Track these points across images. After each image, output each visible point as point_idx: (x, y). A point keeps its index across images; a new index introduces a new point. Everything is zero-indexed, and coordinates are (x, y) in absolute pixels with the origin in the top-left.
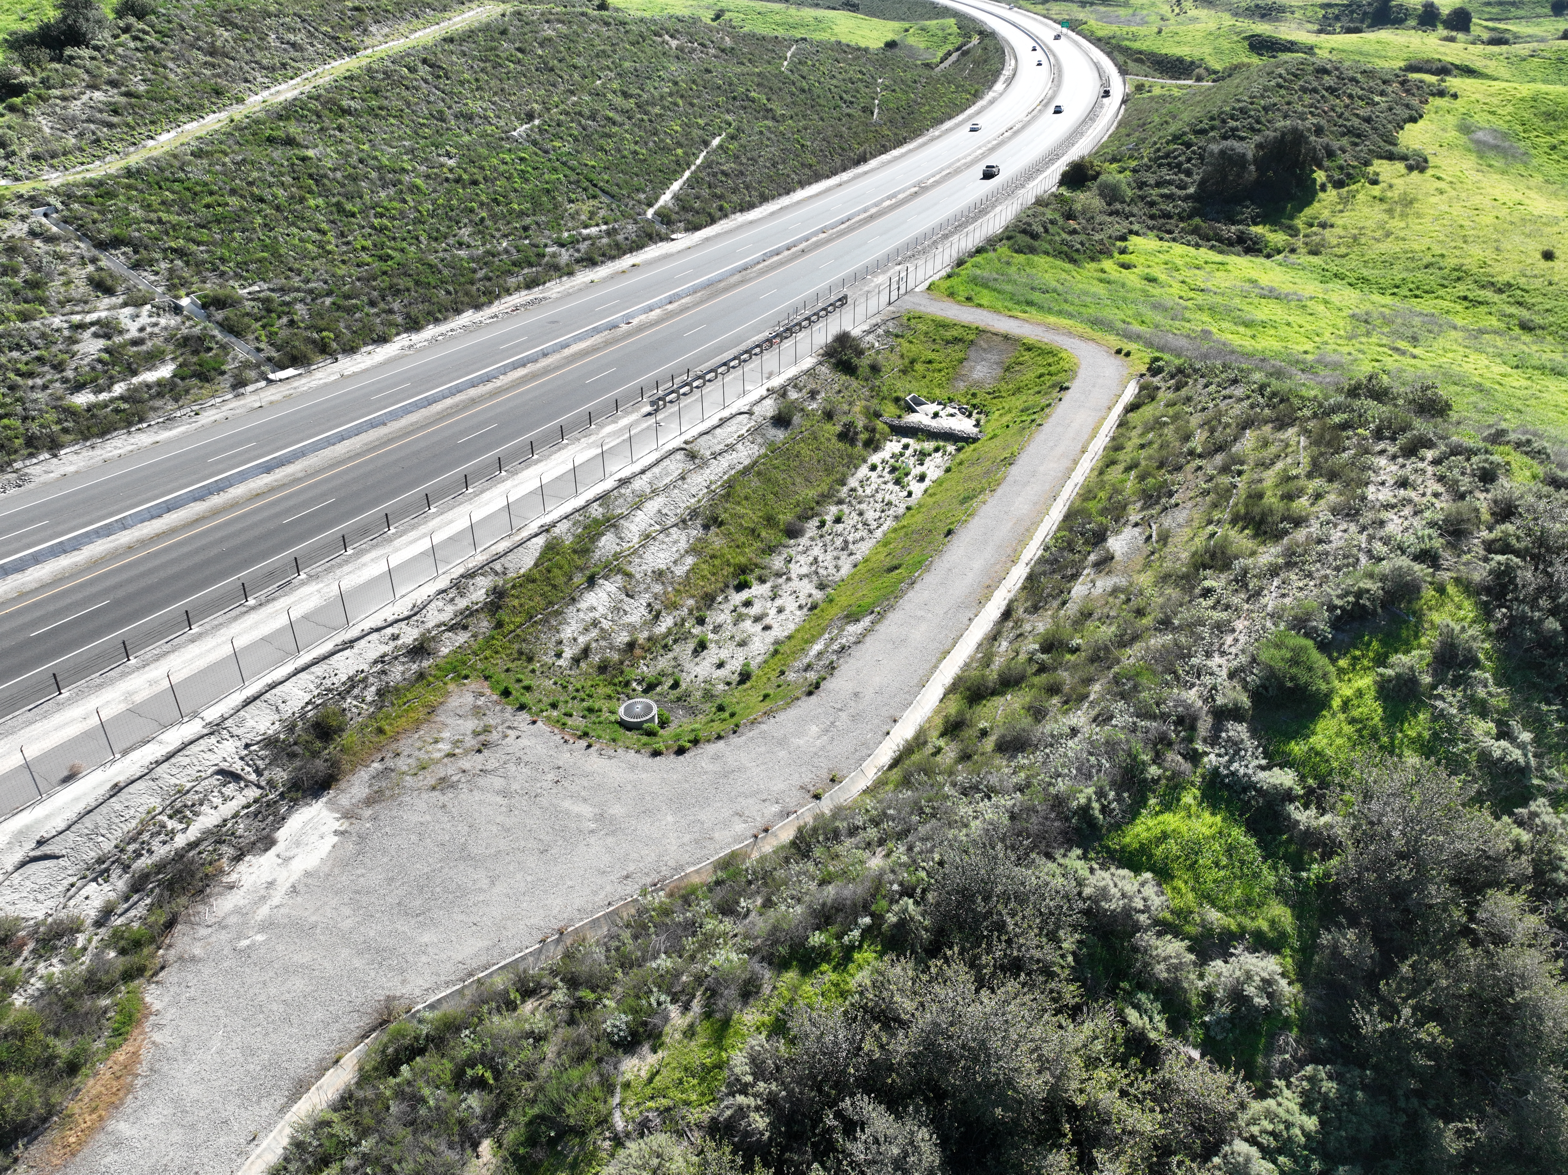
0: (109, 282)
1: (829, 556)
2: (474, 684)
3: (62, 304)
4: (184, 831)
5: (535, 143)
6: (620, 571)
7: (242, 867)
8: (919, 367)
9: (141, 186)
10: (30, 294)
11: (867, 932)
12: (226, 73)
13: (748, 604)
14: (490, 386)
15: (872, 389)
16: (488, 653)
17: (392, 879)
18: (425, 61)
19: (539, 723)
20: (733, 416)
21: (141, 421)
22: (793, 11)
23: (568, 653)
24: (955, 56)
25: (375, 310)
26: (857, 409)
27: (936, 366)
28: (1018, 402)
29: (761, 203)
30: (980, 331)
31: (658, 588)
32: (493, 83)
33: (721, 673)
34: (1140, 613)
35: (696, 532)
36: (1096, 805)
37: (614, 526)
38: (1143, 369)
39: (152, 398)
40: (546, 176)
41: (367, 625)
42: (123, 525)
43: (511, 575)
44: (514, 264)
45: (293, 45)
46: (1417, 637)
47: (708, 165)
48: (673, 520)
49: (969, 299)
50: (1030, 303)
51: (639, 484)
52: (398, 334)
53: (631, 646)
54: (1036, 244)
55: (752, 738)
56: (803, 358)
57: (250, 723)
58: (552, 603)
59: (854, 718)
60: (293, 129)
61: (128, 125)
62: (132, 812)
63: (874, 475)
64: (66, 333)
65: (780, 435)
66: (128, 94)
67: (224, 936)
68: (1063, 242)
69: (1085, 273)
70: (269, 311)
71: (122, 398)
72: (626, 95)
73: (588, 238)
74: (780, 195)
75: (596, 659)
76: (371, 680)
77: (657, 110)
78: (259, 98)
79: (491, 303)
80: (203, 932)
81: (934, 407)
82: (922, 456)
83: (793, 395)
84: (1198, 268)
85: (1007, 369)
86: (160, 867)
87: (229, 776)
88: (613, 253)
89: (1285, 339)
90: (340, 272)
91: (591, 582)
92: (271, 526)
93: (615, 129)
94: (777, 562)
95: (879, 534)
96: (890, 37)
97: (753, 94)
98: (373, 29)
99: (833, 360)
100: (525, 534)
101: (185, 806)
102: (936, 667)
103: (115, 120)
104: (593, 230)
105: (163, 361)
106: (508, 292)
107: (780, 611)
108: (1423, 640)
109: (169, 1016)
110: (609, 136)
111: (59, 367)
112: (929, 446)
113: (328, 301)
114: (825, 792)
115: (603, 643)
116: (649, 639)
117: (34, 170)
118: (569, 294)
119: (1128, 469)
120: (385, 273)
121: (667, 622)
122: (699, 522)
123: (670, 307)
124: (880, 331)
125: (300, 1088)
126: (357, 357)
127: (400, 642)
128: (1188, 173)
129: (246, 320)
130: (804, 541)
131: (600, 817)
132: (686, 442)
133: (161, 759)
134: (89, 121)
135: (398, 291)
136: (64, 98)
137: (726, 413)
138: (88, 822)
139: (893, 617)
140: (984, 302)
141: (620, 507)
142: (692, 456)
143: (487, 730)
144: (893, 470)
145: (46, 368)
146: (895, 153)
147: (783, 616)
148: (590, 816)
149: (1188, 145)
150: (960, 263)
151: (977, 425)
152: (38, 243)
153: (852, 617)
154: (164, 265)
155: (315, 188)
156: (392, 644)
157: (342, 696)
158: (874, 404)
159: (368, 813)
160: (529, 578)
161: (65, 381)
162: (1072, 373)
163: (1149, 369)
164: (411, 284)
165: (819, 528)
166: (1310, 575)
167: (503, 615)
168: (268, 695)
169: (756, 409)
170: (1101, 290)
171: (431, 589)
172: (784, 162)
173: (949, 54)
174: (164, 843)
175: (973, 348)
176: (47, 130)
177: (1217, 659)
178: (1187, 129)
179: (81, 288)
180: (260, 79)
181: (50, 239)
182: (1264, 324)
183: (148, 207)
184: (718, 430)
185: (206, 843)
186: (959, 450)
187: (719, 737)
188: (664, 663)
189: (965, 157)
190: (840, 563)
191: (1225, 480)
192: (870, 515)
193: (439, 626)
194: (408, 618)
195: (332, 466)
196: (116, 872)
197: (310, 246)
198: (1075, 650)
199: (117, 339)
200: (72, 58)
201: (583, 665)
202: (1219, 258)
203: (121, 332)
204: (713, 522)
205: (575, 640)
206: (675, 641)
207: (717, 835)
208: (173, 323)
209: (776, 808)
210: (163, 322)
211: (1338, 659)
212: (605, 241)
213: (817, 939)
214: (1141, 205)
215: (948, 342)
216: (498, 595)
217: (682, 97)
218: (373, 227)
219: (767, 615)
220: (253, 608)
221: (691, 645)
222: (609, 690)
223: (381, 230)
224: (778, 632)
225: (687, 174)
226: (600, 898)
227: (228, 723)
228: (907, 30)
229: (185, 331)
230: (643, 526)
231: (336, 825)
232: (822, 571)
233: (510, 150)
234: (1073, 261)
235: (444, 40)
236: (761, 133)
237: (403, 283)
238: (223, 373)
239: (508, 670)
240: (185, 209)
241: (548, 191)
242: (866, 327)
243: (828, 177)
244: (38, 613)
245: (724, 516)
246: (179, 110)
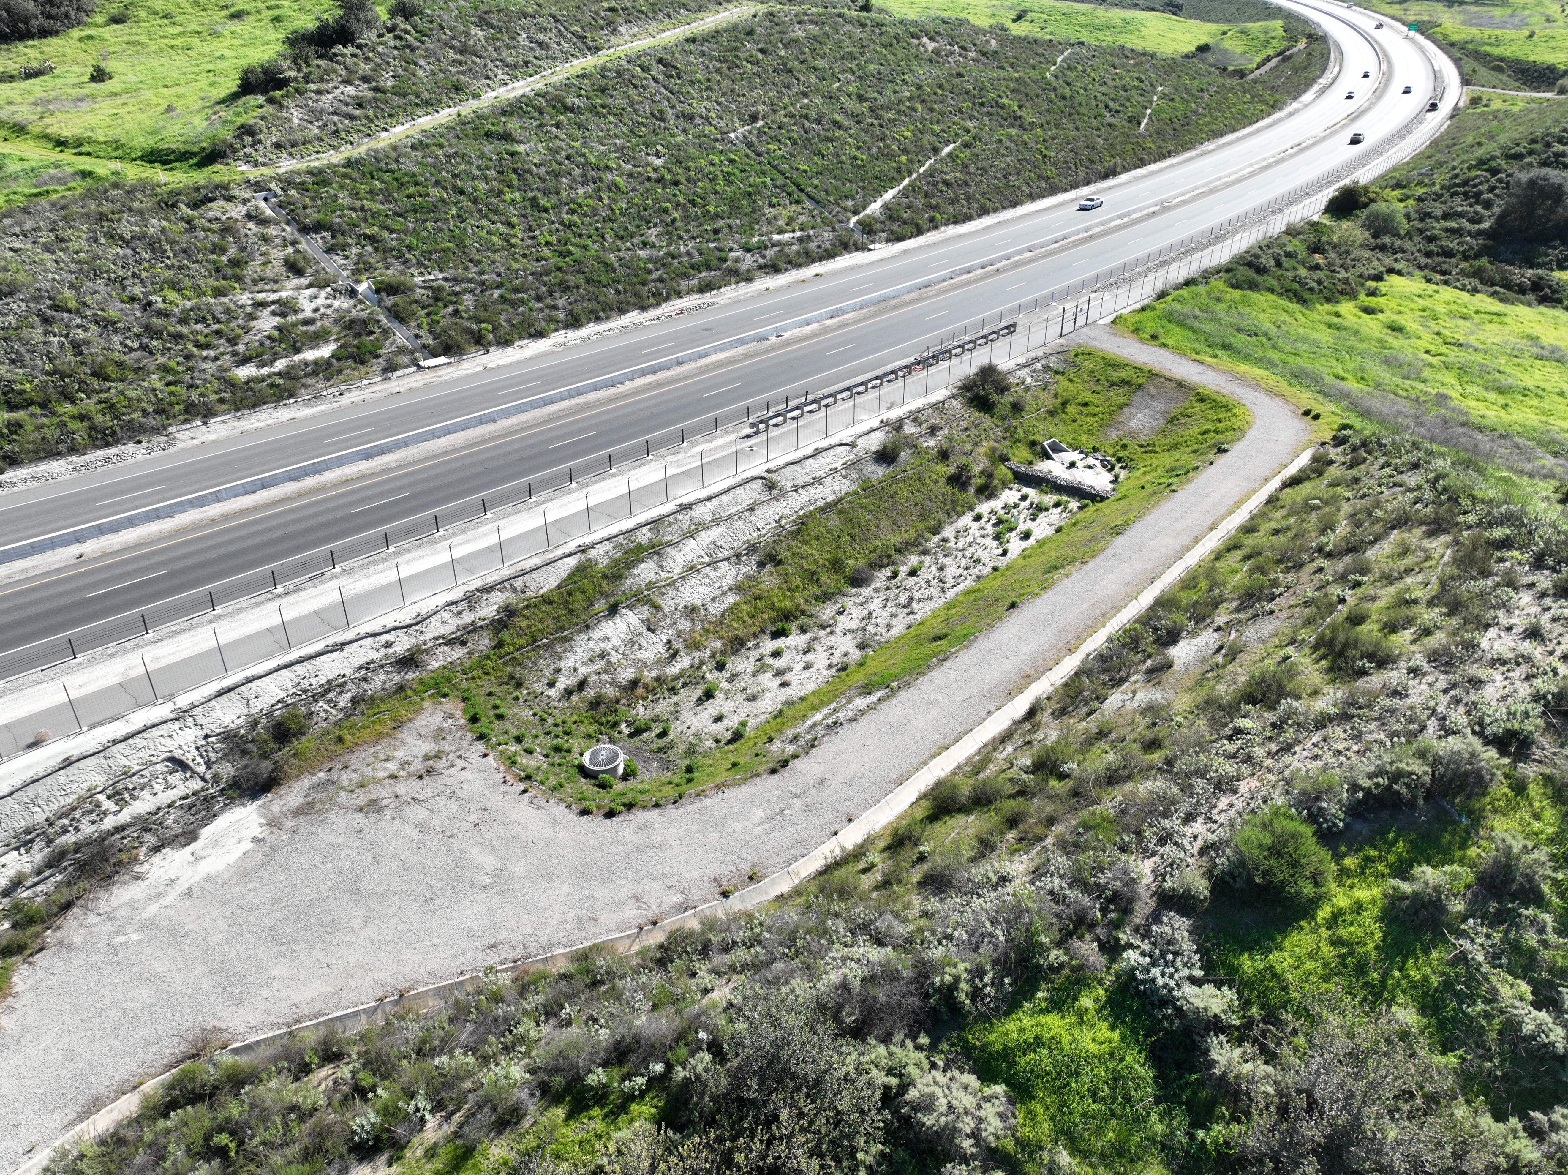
0: (302, 264)
1: (886, 613)
2: (448, 705)
3: (255, 282)
4: (116, 813)
5: (750, 145)
6: (649, 602)
7: (157, 859)
8: (1070, 409)
9: (355, 175)
10: (230, 272)
11: (654, 1082)
12: (470, 70)
13: (776, 654)
14: (612, 391)
15: (1006, 430)
16: (475, 673)
17: (278, 900)
18: (660, 61)
19: (490, 758)
20: (831, 447)
21: (291, 396)
22: (1101, 11)
23: (563, 683)
24: (1274, 61)
25: (540, 305)
26: (981, 450)
27: (1092, 409)
28: (1167, 460)
29: (979, 216)
30: (1152, 375)
31: (685, 625)
32: (724, 83)
33: (719, 727)
34: (1152, 745)
35: (747, 568)
36: (963, 986)
37: (657, 553)
38: (1328, 436)
39: (306, 375)
40: (751, 180)
41: (363, 630)
42: (218, 498)
43: (530, 594)
44: (692, 267)
45: (541, 44)
46: (1463, 846)
47: (931, 173)
48: (727, 553)
49: (1154, 337)
50: (1226, 347)
51: (699, 512)
52: (556, 330)
53: (634, 683)
54: (1259, 279)
55: (690, 813)
56: (936, 389)
57: (218, 714)
58: (562, 629)
59: (807, 809)
60: (513, 125)
61: (367, 118)
62: (74, 787)
63: (976, 525)
64: (249, 309)
65: (880, 471)
66: (376, 89)
67: (107, 928)
68: (1297, 279)
69: (1314, 316)
70: (437, 299)
71: (279, 374)
72: (861, 98)
73: (778, 244)
74: (1004, 208)
75: (590, 693)
76: (350, 685)
77: (891, 115)
78: (494, 94)
79: (658, 304)
80: (92, 919)
81: (1074, 456)
82: (1038, 510)
83: (910, 429)
84: (1464, 318)
85: (1171, 421)
86: (78, 847)
87: (179, 764)
88: (800, 260)
89: (1549, 413)
90: (515, 266)
91: (613, 610)
92: (339, 514)
93: (838, 133)
94: (827, 612)
95: (951, 594)
96: (1203, 40)
97: (1004, 100)
98: (622, 29)
99: (969, 394)
100: (559, 552)
101: (126, 789)
102: (925, 763)
103: (357, 112)
104: (787, 236)
105: (326, 341)
106: (679, 295)
107: (807, 667)
108: (1472, 852)
109: (24, 1001)
110: (831, 140)
111: (233, 341)
112: (1049, 499)
113: (497, 293)
114: (737, 889)
115: (604, 677)
116: (657, 679)
117: (274, 157)
118: (739, 301)
119: (1247, 558)
120: (559, 269)
121: (684, 662)
122: (755, 558)
123: (829, 322)
124: (1038, 366)
125: (95, 1106)
126: (509, 350)
127: (391, 651)
128: (1488, 205)
129: (414, 306)
130: (866, 591)
131: (498, 873)
132: (769, 471)
133: (119, 737)
134: (335, 113)
135: (568, 288)
136: (319, 92)
137: (824, 444)
138: (31, 791)
139: (904, 696)
140: (1170, 342)
141: (671, 533)
142: (771, 486)
143: (438, 756)
144: (1000, 522)
145: (222, 341)
146: (1153, 167)
147: (807, 674)
148: (489, 869)
149: (1494, 172)
150: (1162, 295)
151: (1115, 481)
152: (250, 225)
153: (867, 690)
154: (354, 250)
155: (516, 182)
156: (383, 651)
157: (315, 698)
158: (1003, 447)
159: (290, 823)
160: (547, 600)
161: (235, 354)
162: (1239, 432)
163: (1334, 438)
164: (582, 282)
165: (890, 578)
166: (1357, 737)
167: (506, 635)
168: (243, 688)
169: (861, 442)
170: (1325, 337)
171: (441, 600)
172: (1019, 173)
173: (1268, 59)
174: (93, 822)
175: (1139, 393)
176: (296, 121)
177: (1198, 827)
178: (1498, 153)
179: (277, 268)
180: (500, 76)
181: (263, 222)
182: (1525, 392)
183: (355, 195)
184: (811, 461)
185: (133, 829)
186: (1081, 508)
187: (657, 805)
188: (663, 707)
189: (1229, 175)
190: (895, 621)
191: (1336, 590)
192: (951, 571)
193: (437, 639)
194: (409, 626)
195: (426, 459)
196: (40, 843)
197: (495, 239)
198: (1062, 776)
199: (292, 318)
200: (335, 55)
201: (575, 698)
202: (1498, 306)
203: (296, 312)
204: (772, 559)
205: (575, 670)
206: (685, 685)
207: (602, 918)
208: (345, 305)
209: (677, 899)
210: (337, 304)
211: (1345, 855)
212: (795, 248)
213: (597, 1077)
214: (1417, 239)
215: (1113, 384)
216: (509, 612)
217: (923, 101)
218: (562, 223)
219: (790, 669)
220: (278, 596)
221: (699, 692)
222: (591, 729)
223: (569, 226)
224: (794, 692)
225: (906, 181)
226: (455, 966)
227: (195, 712)
228: (1224, 33)
229: (354, 314)
230: (691, 556)
231: (257, 831)
232: (871, 629)
233: (721, 152)
234: (1302, 301)
235: (687, 40)
236: (1000, 141)
237: (572, 279)
238: (378, 357)
239: (490, 694)
240: (389, 198)
241: (750, 194)
242: (1022, 360)
243: (1066, 190)
244: (104, 576)
245: (784, 554)
246: (417, 105)
